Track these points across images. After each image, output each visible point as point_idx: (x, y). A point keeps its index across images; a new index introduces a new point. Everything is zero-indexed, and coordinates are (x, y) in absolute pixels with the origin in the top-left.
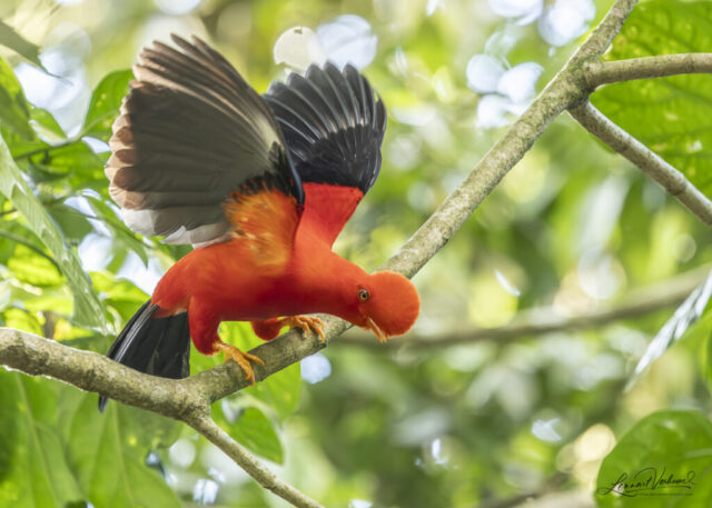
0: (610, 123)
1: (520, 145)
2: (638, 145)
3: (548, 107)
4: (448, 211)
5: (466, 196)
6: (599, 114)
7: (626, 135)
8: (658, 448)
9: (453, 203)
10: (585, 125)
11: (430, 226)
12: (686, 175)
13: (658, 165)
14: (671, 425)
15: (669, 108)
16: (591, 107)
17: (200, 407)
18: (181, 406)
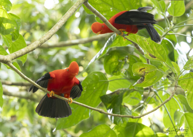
0: (92, 7)
1: (74, 10)
2: (97, 11)
3: (80, 3)
4: (60, 23)
5: (63, 20)
6: (90, 5)
7: (95, 9)
8: (94, 79)
9: (61, 21)
10: (87, 7)
11: (56, 26)
12: (107, 18)
13: (101, 16)
14: (96, 75)
15: (101, 6)
16: (88, 3)
17: (10, 61)
18: (6, 61)
